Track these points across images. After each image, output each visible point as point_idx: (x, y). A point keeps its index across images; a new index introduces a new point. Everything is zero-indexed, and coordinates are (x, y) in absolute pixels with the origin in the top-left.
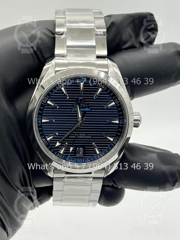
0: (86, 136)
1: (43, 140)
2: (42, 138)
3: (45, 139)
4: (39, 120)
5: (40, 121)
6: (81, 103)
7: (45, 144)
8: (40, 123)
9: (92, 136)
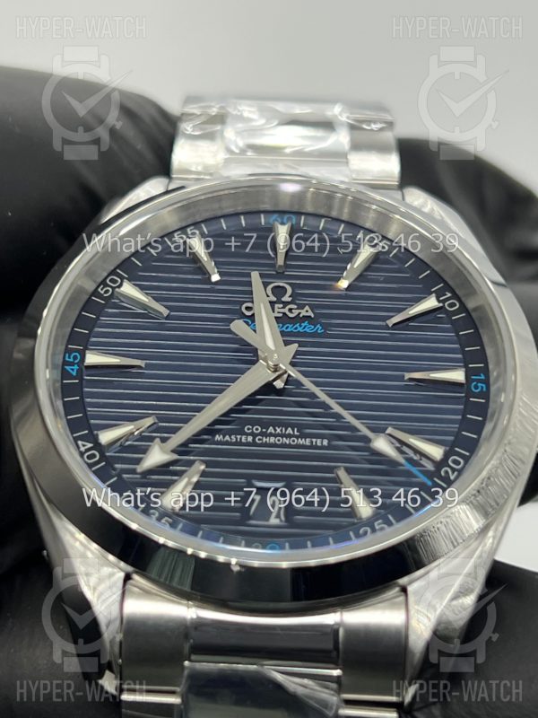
0: (303, 436)
1: (83, 449)
2: (76, 439)
3: (90, 445)
4: (72, 364)
5: (76, 367)
6: (279, 301)
7: (90, 466)
8: (74, 374)
9: (330, 438)
